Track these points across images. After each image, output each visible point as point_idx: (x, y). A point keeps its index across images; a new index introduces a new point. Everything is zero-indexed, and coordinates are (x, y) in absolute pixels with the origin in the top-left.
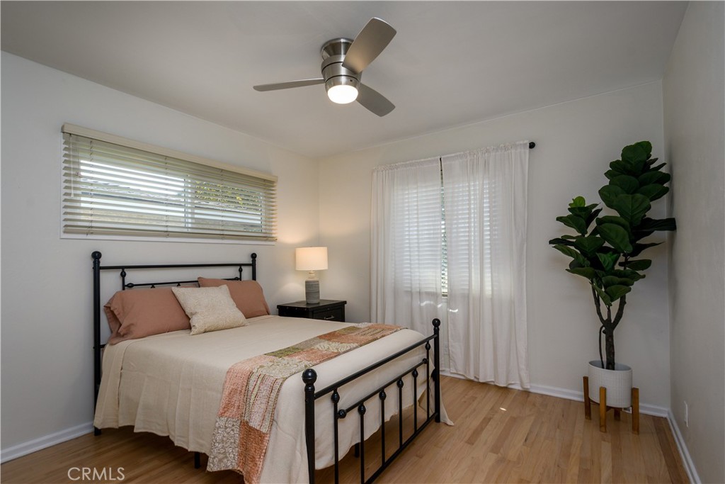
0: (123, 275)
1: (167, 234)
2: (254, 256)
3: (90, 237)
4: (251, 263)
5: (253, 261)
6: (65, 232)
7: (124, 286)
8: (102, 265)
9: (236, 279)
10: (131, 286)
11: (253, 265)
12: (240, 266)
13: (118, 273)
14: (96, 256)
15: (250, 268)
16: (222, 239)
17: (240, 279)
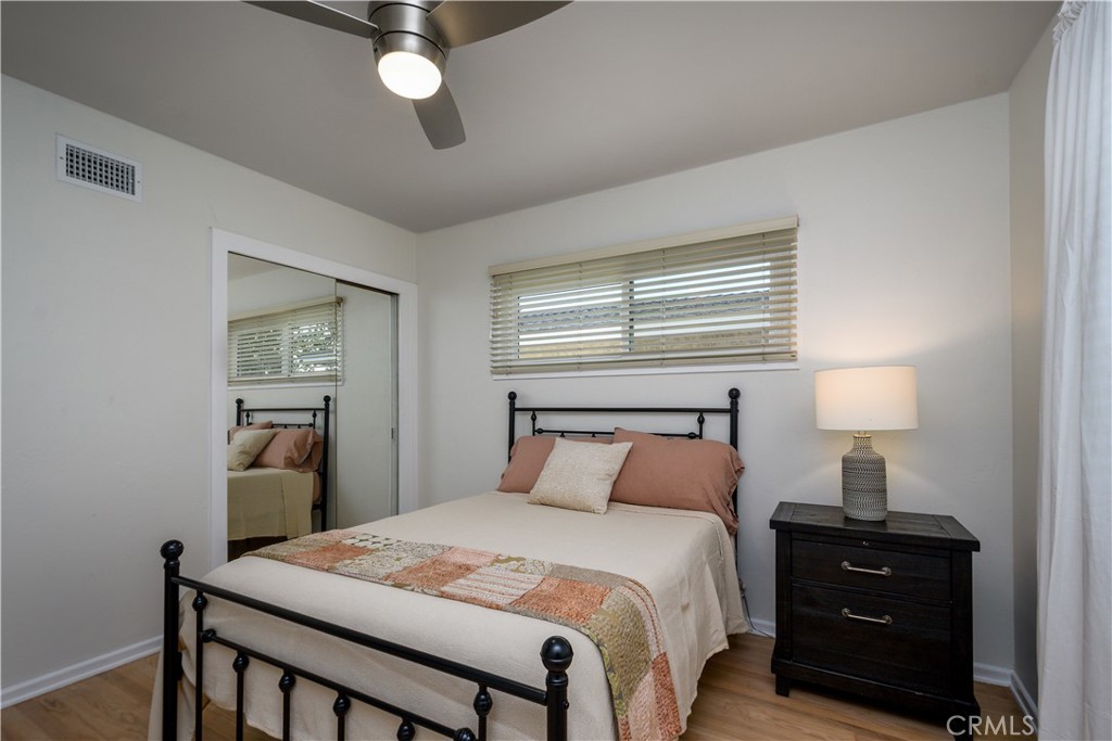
0: (534, 419)
1: (579, 366)
2: (734, 394)
3: (511, 377)
4: (729, 407)
5: (731, 403)
6: (493, 373)
7: (534, 431)
8: (516, 406)
9: (691, 436)
10: (541, 431)
11: (733, 412)
12: (701, 413)
13: (529, 415)
14: (512, 396)
15: (726, 419)
16: (661, 366)
17: (700, 436)
